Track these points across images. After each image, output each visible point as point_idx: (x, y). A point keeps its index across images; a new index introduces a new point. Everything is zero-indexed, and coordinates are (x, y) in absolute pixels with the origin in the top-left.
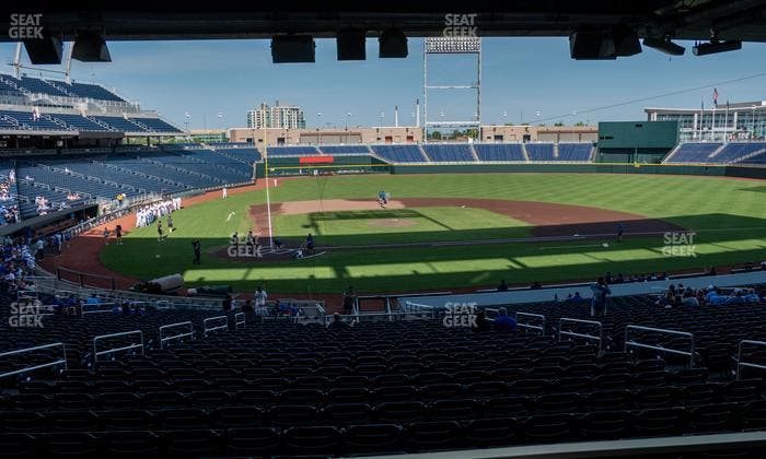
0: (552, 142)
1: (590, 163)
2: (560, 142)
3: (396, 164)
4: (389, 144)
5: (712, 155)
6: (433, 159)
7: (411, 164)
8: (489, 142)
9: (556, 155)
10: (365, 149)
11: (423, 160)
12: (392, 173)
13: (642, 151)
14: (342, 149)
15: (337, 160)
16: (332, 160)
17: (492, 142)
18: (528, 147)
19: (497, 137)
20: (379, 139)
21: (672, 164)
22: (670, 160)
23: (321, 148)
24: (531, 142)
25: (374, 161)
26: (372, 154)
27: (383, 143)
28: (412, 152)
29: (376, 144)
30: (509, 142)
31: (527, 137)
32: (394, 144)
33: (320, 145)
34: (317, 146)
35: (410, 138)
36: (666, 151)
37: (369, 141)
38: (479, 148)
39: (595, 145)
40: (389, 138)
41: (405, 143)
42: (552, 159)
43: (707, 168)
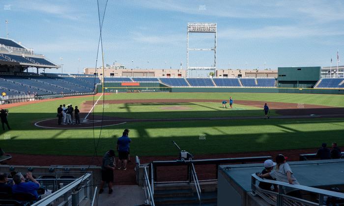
0: (254, 78)
1: (275, 87)
2: (258, 78)
3: (173, 87)
4: (169, 77)
5: (340, 84)
6: (192, 85)
7: (181, 87)
8: (220, 77)
9: (257, 84)
10: (156, 80)
11: (187, 85)
12: (171, 91)
13: (301, 82)
14: (145, 80)
15: (141, 85)
16: (139, 85)
17: (222, 77)
18: (241, 80)
19: (224, 75)
20: (163, 75)
21: (320, 88)
22: (318, 86)
23: (133, 79)
24: (242, 78)
25: (161, 85)
26: (160, 82)
27: (166, 77)
28: (181, 82)
29: (162, 77)
30: (231, 78)
31: (240, 75)
32: (171, 77)
33: (132, 77)
34: (131, 78)
35: (180, 75)
36: (315, 82)
37: (159, 75)
38: (216, 80)
39: (276, 79)
40: (169, 75)
41: (177, 77)
42: (255, 86)
43: (339, 90)
